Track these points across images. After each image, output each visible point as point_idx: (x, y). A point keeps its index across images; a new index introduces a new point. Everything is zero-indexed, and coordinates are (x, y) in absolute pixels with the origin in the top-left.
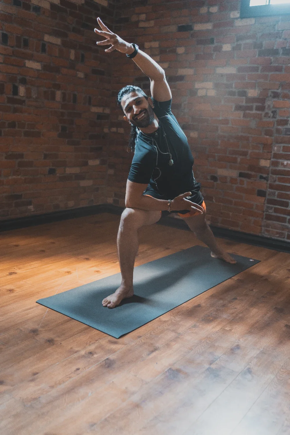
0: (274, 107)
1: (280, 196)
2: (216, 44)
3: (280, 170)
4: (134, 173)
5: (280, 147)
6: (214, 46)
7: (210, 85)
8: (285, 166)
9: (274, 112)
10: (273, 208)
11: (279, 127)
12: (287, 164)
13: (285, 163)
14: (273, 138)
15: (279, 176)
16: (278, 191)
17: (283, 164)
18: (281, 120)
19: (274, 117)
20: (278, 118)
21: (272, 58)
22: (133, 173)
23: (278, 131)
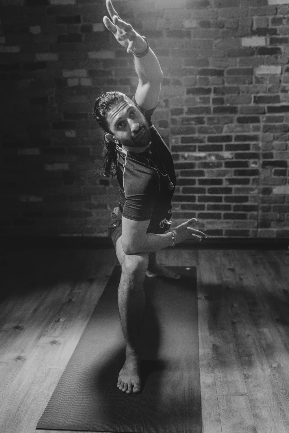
0: (165, 95)
1: (185, 191)
2: (82, 23)
3: (181, 164)
4: (137, 208)
5: (177, 138)
6: (80, 25)
7: (83, 72)
8: (186, 159)
9: (166, 101)
10: (180, 206)
11: (174, 117)
12: (188, 156)
13: (186, 154)
14: (169, 129)
15: (181, 170)
16: (183, 186)
17: (183, 156)
18: (176, 110)
19: (167, 106)
20: (172, 107)
21: (155, 40)
22: (134, 209)
23: (174, 121)
